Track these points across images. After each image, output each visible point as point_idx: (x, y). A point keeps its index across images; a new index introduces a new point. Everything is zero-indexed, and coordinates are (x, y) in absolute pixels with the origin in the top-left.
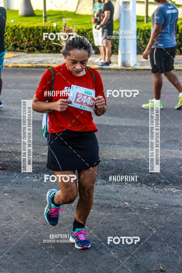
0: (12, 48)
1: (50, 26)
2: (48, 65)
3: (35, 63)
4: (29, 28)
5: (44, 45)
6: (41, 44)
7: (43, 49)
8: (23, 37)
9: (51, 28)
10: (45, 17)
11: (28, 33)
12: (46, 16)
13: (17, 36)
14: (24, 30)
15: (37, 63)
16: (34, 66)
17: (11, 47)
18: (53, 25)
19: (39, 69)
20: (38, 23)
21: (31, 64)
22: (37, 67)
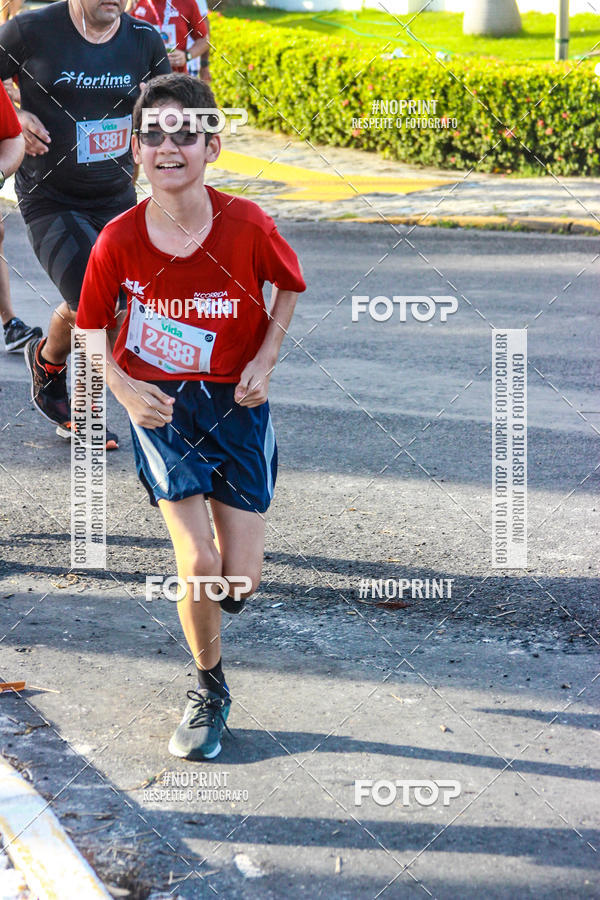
0: (434, 155)
1: (579, 74)
2: (567, 220)
3: (519, 214)
4: (500, 82)
5: (554, 147)
6: (542, 143)
7: (551, 160)
8: (479, 115)
9: (586, 80)
10: (564, 41)
11: (495, 101)
12: (566, 37)
13: (454, 108)
14: (481, 88)
15: (526, 214)
16: (515, 223)
17: (431, 149)
18: (590, 69)
19: (532, 235)
20: (534, 63)
21: (502, 215)
22: (525, 229)
